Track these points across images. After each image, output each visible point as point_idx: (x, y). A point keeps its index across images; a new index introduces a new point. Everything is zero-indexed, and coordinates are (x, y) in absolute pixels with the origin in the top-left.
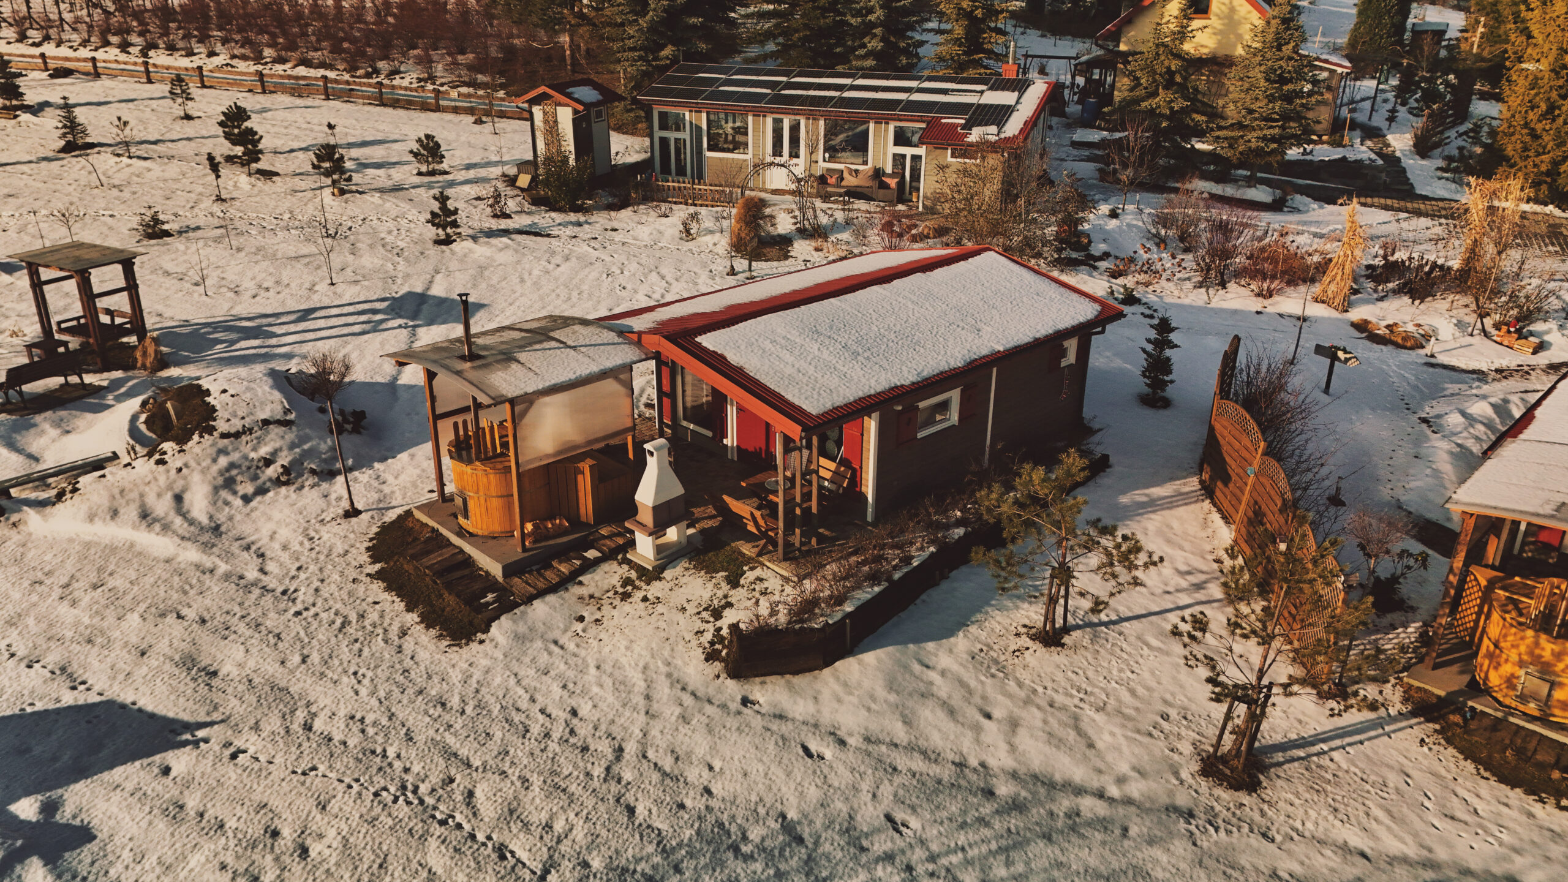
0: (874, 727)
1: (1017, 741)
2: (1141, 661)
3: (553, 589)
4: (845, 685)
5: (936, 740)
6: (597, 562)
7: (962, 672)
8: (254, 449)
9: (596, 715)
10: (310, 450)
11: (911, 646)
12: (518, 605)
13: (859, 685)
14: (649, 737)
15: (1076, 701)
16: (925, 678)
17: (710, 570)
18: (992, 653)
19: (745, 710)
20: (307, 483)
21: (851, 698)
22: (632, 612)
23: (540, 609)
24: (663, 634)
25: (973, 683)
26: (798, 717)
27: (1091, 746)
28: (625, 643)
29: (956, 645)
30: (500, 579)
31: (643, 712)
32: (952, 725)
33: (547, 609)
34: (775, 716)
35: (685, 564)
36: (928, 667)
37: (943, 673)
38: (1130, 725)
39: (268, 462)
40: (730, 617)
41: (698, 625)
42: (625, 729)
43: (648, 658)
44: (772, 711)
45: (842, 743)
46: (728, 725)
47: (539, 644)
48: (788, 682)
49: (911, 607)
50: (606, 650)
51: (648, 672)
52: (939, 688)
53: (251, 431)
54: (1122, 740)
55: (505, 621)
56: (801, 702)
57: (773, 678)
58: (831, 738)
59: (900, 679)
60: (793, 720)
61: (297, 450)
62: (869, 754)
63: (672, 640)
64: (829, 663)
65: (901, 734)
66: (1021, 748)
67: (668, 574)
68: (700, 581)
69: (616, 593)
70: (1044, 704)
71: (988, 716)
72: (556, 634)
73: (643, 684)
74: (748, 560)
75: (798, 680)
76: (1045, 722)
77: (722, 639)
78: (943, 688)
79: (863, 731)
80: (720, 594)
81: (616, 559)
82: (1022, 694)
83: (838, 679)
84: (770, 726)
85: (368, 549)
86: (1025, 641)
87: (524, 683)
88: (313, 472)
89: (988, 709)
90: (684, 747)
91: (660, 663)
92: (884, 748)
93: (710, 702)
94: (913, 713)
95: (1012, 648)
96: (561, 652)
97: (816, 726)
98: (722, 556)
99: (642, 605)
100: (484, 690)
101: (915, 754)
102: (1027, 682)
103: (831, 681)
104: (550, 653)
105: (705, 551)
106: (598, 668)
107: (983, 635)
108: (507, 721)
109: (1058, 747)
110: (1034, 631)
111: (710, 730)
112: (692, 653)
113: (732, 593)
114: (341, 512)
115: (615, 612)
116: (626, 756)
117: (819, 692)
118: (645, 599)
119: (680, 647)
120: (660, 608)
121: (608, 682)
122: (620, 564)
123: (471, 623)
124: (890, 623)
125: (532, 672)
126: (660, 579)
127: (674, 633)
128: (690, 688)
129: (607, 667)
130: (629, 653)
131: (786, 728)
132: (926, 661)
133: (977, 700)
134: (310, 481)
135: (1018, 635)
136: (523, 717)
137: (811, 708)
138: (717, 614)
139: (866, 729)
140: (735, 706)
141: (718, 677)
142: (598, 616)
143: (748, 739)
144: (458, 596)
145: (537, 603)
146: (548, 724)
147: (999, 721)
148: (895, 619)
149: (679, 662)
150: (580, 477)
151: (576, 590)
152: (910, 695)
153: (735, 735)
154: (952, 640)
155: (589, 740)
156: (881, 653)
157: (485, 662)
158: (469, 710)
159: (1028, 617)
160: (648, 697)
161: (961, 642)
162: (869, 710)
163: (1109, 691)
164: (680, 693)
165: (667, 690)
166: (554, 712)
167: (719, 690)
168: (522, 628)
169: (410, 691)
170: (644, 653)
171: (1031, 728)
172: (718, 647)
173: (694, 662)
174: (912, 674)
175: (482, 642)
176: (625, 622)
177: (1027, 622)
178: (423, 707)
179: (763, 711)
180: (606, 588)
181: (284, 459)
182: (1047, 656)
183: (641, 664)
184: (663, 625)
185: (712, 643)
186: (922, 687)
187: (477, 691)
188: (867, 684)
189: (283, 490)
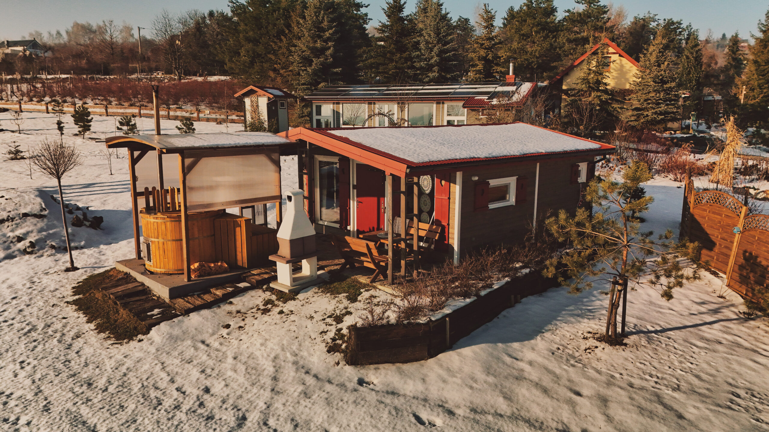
0: (478, 401)
1: (611, 412)
2: (694, 355)
3: (208, 306)
4: (448, 370)
5: (536, 412)
6: (246, 290)
7: (546, 363)
8: (12, 231)
9: (227, 391)
10: (54, 234)
11: (500, 345)
12: (176, 316)
13: (460, 370)
14: (272, 409)
15: (653, 384)
16: (516, 366)
17: (334, 292)
18: (567, 350)
19: (361, 388)
20: (46, 254)
21: (455, 379)
22: (270, 321)
23: (195, 318)
24: (293, 334)
25: (558, 371)
26: (408, 393)
27: (681, 417)
28: (260, 341)
29: (536, 345)
30: (167, 300)
31: (269, 389)
32: (548, 400)
33: (201, 319)
34: (388, 393)
35: (315, 289)
36: (517, 359)
37: (531, 363)
38: (708, 400)
39: (20, 239)
40: (348, 321)
41: (323, 327)
42: (251, 402)
43: (279, 351)
44: (385, 389)
45: (451, 413)
46: (345, 399)
47: (189, 342)
48: (399, 369)
49: (495, 320)
50: (245, 346)
51: (277, 361)
52: (530, 373)
53: (13, 219)
54: (708, 412)
55: (164, 326)
56: (410, 382)
57: (386, 366)
58: (440, 409)
59: (495, 366)
60: (405, 396)
61: (44, 233)
62: (478, 422)
63: (299, 339)
64: (432, 354)
65: (503, 406)
66: (617, 418)
67: (301, 296)
68: (326, 300)
69: (258, 309)
70: (625, 385)
71: (578, 394)
72: (205, 337)
73: (272, 369)
74: (364, 286)
75: (407, 367)
76: (631, 398)
77: (342, 337)
78: (533, 374)
79: (468, 404)
80: (341, 306)
81: (262, 288)
82: (603, 378)
83: (441, 366)
84: (383, 399)
85: (73, 288)
86: (592, 342)
87: (167, 369)
88: (53, 247)
89: (577, 389)
90: (303, 417)
91: (288, 355)
92: (490, 418)
93: (330, 382)
94: (512, 391)
95: (583, 347)
96: (206, 348)
97: (425, 400)
98: (344, 284)
99: (279, 316)
100: (131, 374)
101: (521, 423)
102: (603, 370)
103: (437, 369)
104: (196, 349)
105: (331, 282)
106: (235, 358)
107: (557, 339)
108: (144, 396)
109: (652, 418)
110: (598, 336)
111: (328, 402)
112: (316, 347)
113: (350, 306)
114: (64, 268)
115: (256, 322)
116: (248, 423)
117: (426, 375)
118: (281, 312)
119: (307, 343)
120: (292, 317)
121: (242, 368)
122: (264, 291)
123: (135, 328)
124: (480, 329)
125: (177, 361)
126: (294, 299)
127: (302, 333)
128: (313, 372)
129: (244, 359)
130: (263, 348)
131: (397, 402)
132: (514, 355)
133: (564, 381)
134: (49, 253)
135: (585, 338)
136: (159, 394)
137: (420, 387)
138: (339, 319)
139: (471, 403)
140: (353, 384)
141: (338, 364)
142: (242, 324)
143: (364, 409)
144: (130, 311)
145: (194, 316)
146: (181, 399)
147: (589, 398)
148: (483, 327)
149: (305, 354)
150: (238, 229)
151: (227, 308)
152: (506, 378)
153: (352, 407)
154: (533, 341)
155: (216, 411)
156: (476, 348)
157: (138, 354)
158: (111, 389)
159: (590, 327)
160: (275, 379)
161: (539, 342)
162: (471, 388)
163: (677, 376)
164: (303, 376)
165: (292, 374)
166: (188, 389)
167: (339, 374)
168: (176, 331)
169: (64, 375)
170: (276, 347)
171: (620, 403)
172: (339, 342)
173: (318, 353)
174: (504, 363)
175: (140, 341)
176: (262, 327)
177: (591, 330)
178: (72, 385)
179: (377, 389)
180: (251, 306)
181: (33, 238)
182: (615, 352)
183: (272, 356)
184: (293, 328)
185: (334, 339)
186: (516, 373)
187: (125, 375)
188: (467, 369)
189: (27, 257)
